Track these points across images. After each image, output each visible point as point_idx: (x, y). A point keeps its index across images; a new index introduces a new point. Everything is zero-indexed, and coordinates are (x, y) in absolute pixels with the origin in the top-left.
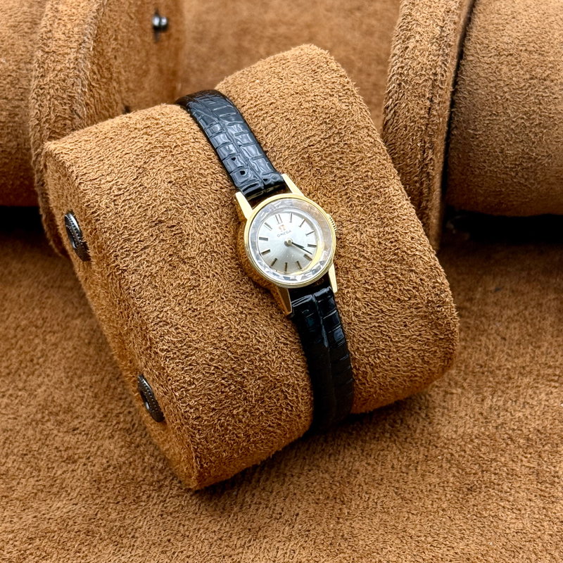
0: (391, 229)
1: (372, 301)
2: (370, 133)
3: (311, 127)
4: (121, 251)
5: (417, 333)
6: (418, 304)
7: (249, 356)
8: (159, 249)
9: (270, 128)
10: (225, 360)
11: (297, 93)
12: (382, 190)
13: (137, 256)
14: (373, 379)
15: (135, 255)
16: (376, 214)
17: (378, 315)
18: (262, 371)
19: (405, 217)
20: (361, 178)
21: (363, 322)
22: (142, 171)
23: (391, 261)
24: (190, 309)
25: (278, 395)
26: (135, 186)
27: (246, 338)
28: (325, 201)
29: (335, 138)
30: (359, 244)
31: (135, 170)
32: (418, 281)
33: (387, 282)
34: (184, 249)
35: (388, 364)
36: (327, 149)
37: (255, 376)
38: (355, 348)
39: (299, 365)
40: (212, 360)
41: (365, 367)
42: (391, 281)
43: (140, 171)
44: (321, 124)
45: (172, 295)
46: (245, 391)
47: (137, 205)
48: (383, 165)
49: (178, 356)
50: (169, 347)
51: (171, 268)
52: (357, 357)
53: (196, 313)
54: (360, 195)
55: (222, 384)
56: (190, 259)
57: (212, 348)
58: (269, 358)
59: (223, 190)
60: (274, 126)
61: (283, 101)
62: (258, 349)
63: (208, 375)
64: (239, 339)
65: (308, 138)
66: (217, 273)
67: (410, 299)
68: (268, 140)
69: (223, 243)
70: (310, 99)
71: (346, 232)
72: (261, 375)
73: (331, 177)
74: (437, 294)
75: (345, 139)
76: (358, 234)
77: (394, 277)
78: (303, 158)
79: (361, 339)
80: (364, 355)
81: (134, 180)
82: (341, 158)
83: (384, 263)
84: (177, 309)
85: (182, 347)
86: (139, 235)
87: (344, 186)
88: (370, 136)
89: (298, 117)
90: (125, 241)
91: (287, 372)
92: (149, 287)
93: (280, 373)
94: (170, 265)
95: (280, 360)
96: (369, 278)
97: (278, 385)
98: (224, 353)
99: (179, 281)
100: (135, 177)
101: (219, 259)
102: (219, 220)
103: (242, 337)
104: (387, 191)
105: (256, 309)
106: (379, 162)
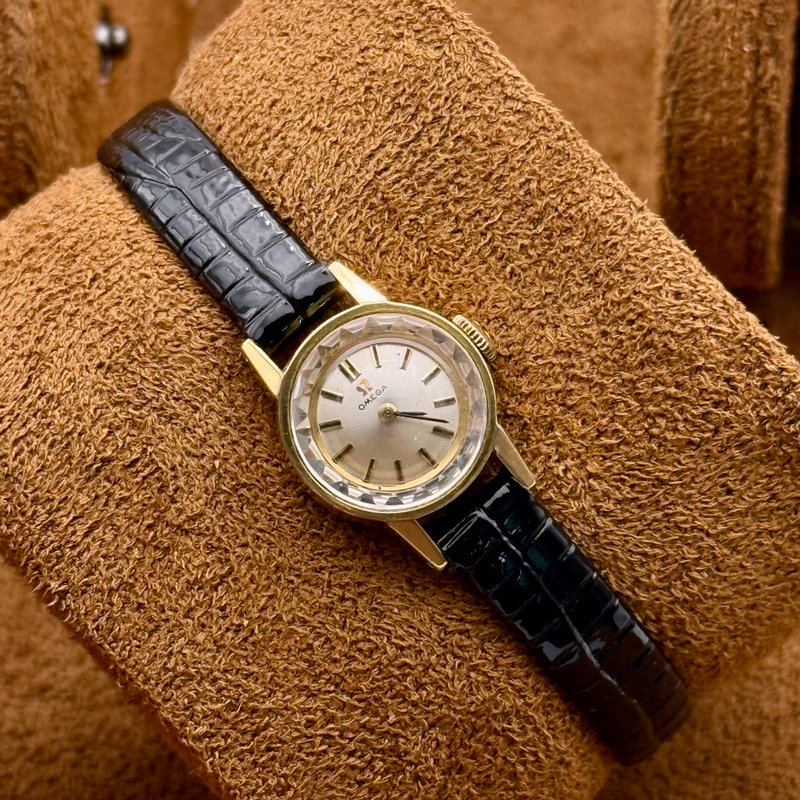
0: (621, 292)
1: (631, 468)
2: (509, 91)
3: (369, 128)
4: (42, 553)
5: (766, 496)
6: (740, 435)
7: (392, 686)
8: (122, 522)
9: (282, 161)
10: (340, 715)
11: (323, 59)
12: (572, 211)
13: (80, 554)
14: (702, 627)
15: (75, 553)
16: (575, 272)
17: (655, 493)
18: (431, 708)
19: (647, 253)
20: (518, 203)
21: (624, 521)
22: (37, 360)
23: (642, 364)
24: (228, 630)
25: (489, 744)
26: (29, 400)
27: (371, 651)
28: (450, 286)
29: (432, 133)
30: (556, 353)
31: (22, 362)
32: (722, 386)
33: (648, 416)
34: (174, 501)
35: (725, 584)
36: (420, 165)
37: (418, 724)
38: (629, 582)
39: (513, 665)
40: (310, 723)
41: (672, 611)
42: (656, 409)
43: (31, 363)
44: (391, 113)
45: (181, 613)
46: (410, 763)
47: (44, 441)
48: (559, 152)
49: (236, 740)
50: (211, 725)
51: (159, 554)
52: (643, 596)
53: (243, 634)
54: (527, 242)
55: (353, 767)
56: (193, 519)
57: (304, 698)
58: (435, 675)
59: (219, 343)
60: (291, 155)
61: (297, 88)
62: (405, 664)
63: (312, 759)
64: (354, 659)
65: (370, 156)
66: (261, 530)
67: (716, 431)
68: (286, 192)
69: (254, 460)
70: (351, 64)
71: (519, 336)
72: (432, 718)
73: (448, 225)
74: (777, 399)
75: (452, 127)
76: (548, 331)
77: (660, 398)
78: (372, 207)
79: (636, 558)
80: (656, 588)
81: (25, 386)
82: (456, 175)
83: (626, 375)
84: (200, 637)
85: (237, 716)
86: (69, 506)
87: (483, 234)
88: (512, 98)
89: (337, 115)
90: (46, 528)
91: (489, 689)
92: (127, 611)
93: (474, 698)
94: (156, 548)
95: (464, 670)
96: (604, 421)
97: (480, 723)
98: (332, 699)
99: (187, 576)
100: (26, 380)
101: (256, 497)
102: (230, 412)
103: (360, 650)
104: (586, 209)
105: (373, 580)
106: (549, 148)
